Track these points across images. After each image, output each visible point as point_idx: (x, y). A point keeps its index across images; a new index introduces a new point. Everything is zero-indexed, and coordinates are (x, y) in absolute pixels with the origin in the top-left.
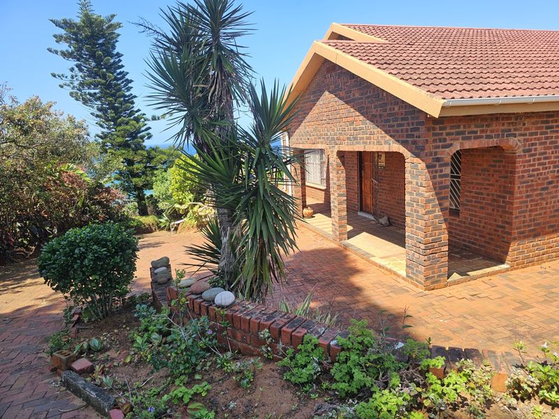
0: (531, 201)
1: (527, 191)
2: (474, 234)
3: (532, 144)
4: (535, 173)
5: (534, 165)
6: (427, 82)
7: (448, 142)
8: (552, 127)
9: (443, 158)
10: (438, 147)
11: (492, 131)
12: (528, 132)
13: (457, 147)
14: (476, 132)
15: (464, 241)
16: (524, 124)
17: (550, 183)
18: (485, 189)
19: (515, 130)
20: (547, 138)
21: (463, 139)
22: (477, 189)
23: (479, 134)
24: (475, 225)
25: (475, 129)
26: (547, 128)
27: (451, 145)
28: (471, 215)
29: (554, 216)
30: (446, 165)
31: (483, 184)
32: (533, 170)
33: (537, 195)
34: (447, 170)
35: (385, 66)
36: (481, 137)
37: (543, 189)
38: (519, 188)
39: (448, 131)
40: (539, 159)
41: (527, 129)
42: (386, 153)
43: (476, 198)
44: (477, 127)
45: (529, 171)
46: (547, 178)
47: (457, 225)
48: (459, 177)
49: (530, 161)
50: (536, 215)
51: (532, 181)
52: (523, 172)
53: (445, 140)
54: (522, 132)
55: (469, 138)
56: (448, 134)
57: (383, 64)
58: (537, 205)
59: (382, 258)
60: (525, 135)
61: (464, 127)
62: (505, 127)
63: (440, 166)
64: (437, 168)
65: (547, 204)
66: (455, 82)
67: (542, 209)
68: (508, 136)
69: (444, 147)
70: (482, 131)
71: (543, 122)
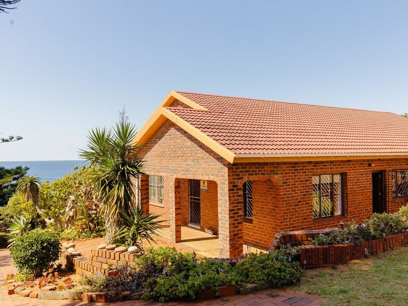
0: (290, 212)
1: (287, 207)
2: (261, 234)
3: (288, 179)
4: (291, 196)
5: (289, 191)
6: (228, 142)
7: (241, 176)
8: (297, 170)
9: (238, 185)
10: (235, 179)
11: (265, 171)
12: (284, 172)
13: (246, 179)
14: (256, 171)
15: (256, 239)
16: (282, 168)
17: (300, 202)
18: (265, 205)
19: (277, 171)
20: (295, 176)
21: (249, 175)
22: (261, 205)
23: (257, 172)
24: (261, 228)
25: (255, 170)
26: (295, 170)
27: (242, 178)
28: (259, 222)
29: (304, 222)
30: (240, 189)
31: (264, 202)
32: (289, 194)
33: (293, 209)
34: (241, 193)
35: (206, 129)
36: (259, 174)
37: (295, 205)
38: (282, 204)
39: (240, 170)
40: (292, 188)
41: (284, 170)
42: (208, 181)
43: (261, 211)
44: (256, 168)
45: (287, 194)
46: (297, 199)
47: (251, 229)
48: (251, 198)
49: (287, 188)
50: (293, 221)
51: (289, 200)
52: (284, 195)
53: (239, 175)
54: (282, 172)
55: (252, 174)
56: (240, 172)
57: (203, 128)
58: (293, 215)
60: (283, 174)
61: (249, 168)
62: (272, 169)
63: (237, 190)
64: (235, 191)
65: (299, 214)
67: (296, 217)
68: (273, 174)
69: (238, 179)
70: (259, 171)
71: (292, 167)
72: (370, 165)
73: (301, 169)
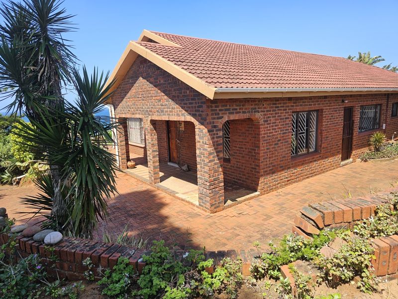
0: (270, 152)
1: (267, 146)
2: (239, 174)
3: (268, 117)
4: (271, 135)
5: (270, 130)
6: (206, 76)
7: (221, 115)
8: (278, 107)
9: (218, 126)
10: (214, 118)
11: (246, 109)
12: (265, 110)
13: (226, 119)
14: (236, 109)
15: (234, 178)
16: (263, 105)
17: (279, 140)
18: (244, 145)
19: (259, 108)
20: (276, 114)
21: (229, 113)
22: (240, 145)
23: (238, 110)
24: (240, 168)
25: (236, 107)
26: (276, 107)
27: (223, 117)
28: (237, 162)
29: (282, 161)
30: (220, 130)
31: (242, 142)
32: (270, 133)
33: (273, 148)
34: (221, 134)
35: (179, 63)
36: (240, 112)
37: (275, 144)
38: (262, 144)
39: (220, 108)
40: (272, 126)
41: (265, 108)
42: (184, 122)
43: (239, 151)
44: (237, 106)
45: (267, 133)
46: (277, 138)
47: (229, 169)
48: (229, 138)
49: (267, 127)
50: (273, 160)
51: (269, 139)
52: (264, 134)
53: (218, 114)
54: (263, 110)
55: (232, 113)
56: (220, 110)
57: (178, 62)
58: (273, 154)
59: (183, 194)
60: (264, 111)
61: (230, 106)
62: (253, 107)
63: (217, 131)
64: (215, 132)
65: (278, 153)
66: (223, 77)
67: (275, 156)
68: (255, 112)
69: (218, 118)
70: (240, 109)
71: (273, 104)
72: (343, 101)
73: (281, 107)
